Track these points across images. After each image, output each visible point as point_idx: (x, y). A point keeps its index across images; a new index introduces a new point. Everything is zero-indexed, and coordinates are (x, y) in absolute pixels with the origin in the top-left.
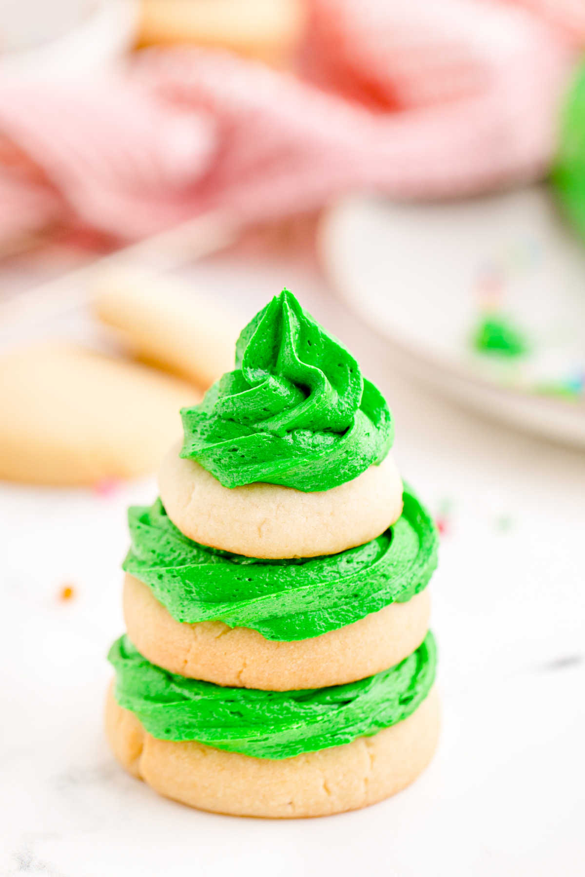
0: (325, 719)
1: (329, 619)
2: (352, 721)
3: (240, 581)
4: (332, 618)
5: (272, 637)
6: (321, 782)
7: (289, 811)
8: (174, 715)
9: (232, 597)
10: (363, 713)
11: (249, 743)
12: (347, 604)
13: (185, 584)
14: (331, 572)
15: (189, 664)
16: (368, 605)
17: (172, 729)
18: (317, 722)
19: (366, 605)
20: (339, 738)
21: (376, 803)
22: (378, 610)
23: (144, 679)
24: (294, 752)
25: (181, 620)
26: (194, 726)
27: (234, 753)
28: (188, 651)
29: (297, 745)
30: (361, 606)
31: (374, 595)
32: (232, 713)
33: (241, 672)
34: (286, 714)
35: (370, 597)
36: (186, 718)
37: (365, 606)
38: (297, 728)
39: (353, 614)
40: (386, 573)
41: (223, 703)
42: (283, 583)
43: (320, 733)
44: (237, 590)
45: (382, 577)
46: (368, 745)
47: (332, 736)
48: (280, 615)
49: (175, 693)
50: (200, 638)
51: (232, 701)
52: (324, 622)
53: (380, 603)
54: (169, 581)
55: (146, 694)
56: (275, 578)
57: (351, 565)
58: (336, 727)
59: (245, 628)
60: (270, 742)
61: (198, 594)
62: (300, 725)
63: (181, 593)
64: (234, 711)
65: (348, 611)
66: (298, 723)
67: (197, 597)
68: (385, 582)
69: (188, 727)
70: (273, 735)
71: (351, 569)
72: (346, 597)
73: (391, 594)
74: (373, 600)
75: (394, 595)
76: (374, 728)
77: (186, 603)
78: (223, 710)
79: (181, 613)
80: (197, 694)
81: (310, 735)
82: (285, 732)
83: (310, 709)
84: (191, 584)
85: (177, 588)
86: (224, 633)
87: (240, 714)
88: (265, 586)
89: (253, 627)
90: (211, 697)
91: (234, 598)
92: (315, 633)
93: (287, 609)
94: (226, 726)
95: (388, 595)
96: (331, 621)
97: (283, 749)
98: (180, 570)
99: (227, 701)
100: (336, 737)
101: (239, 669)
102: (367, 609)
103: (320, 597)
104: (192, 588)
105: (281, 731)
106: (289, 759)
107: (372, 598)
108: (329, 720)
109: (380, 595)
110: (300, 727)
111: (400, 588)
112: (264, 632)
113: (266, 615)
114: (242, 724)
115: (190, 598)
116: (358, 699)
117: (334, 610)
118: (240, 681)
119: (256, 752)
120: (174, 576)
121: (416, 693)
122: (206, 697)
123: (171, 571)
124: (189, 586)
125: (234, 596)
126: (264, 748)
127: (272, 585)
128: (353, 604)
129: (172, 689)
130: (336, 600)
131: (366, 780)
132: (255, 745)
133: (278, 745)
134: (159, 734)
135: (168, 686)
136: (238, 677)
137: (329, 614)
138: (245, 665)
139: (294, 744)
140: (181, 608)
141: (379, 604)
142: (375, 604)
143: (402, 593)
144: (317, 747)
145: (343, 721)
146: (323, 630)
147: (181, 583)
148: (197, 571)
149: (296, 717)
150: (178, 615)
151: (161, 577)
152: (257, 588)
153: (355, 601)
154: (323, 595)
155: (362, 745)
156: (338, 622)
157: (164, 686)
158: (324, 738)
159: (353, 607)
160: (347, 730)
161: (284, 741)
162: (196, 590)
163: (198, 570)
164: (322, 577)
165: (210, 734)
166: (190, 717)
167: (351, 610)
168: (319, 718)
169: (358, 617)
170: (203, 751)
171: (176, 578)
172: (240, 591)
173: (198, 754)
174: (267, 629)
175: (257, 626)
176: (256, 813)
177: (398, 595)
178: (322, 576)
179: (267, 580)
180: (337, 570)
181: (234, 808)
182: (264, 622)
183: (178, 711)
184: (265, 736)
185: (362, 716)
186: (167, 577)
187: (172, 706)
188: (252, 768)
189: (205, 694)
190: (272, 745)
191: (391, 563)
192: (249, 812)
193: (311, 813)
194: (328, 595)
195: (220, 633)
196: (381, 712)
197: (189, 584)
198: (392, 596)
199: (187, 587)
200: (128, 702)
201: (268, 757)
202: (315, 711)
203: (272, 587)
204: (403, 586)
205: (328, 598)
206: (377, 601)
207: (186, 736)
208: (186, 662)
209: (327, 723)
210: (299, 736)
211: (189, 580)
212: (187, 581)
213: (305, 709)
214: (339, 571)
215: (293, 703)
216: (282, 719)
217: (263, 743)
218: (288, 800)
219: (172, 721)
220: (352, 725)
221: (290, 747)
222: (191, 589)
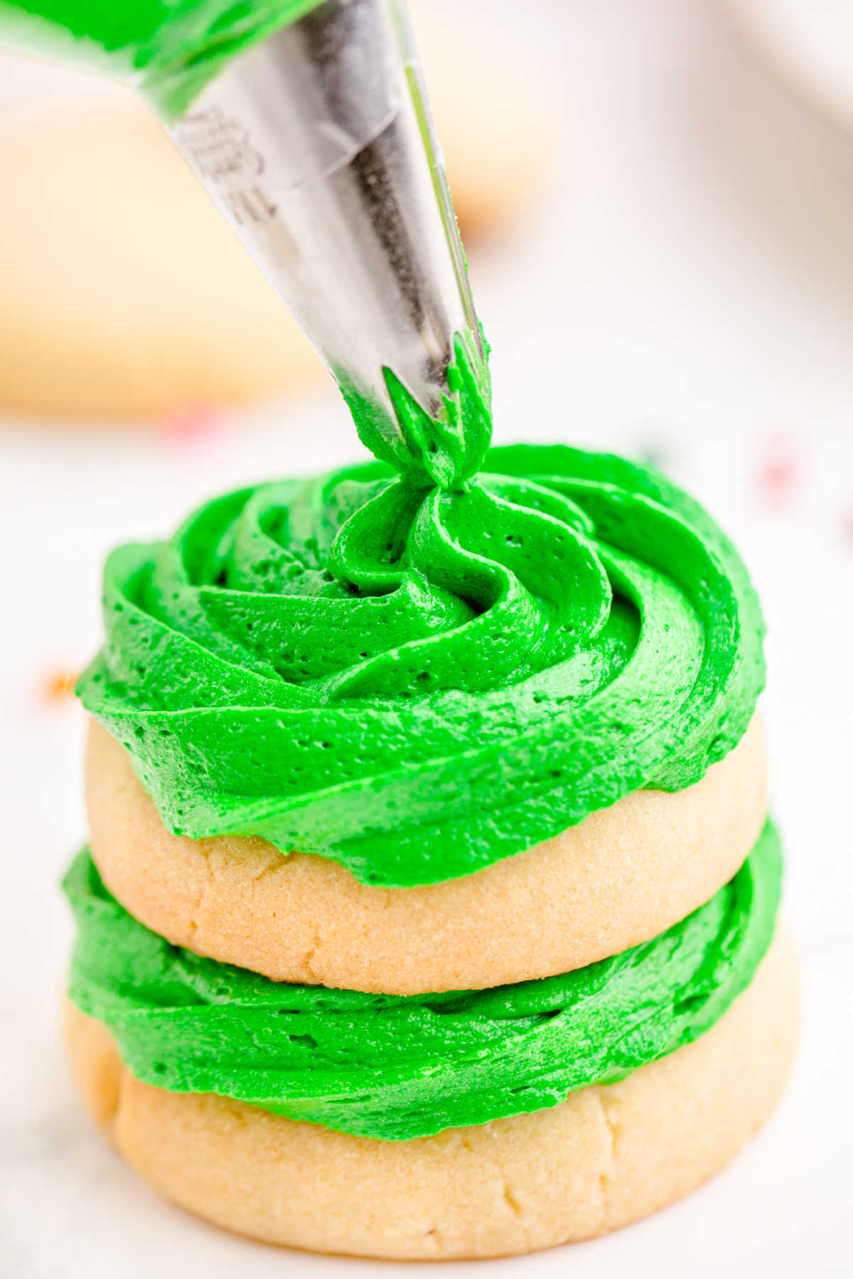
0: (496, 1056)
1: (498, 832)
2: (561, 1056)
3: (306, 749)
4: (504, 830)
5: (372, 878)
6: (499, 1187)
7: (430, 1247)
8: (171, 1036)
9: (286, 784)
10: (589, 1037)
11: (331, 1104)
12: (536, 794)
13: (187, 751)
14: (499, 725)
15: (200, 932)
16: (587, 792)
17: (170, 1063)
18: (478, 1061)
19: (582, 793)
20: (531, 1095)
21: (631, 1223)
22: (610, 802)
23: (123, 947)
24: (430, 1124)
25: (177, 831)
26: (215, 1064)
27: (304, 1123)
28: (198, 903)
29: (437, 1110)
30: (571, 796)
31: (598, 770)
32: (293, 1037)
33: (310, 955)
34: (412, 1042)
35: (590, 775)
36: (195, 1044)
37: (580, 797)
38: (433, 1076)
39: (552, 817)
40: (624, 721)
41: (275, 1015)
42: (395, 753)
43: (487, 1084)
44: (298, 769)
45: (614, 730)
46: (607, 1102)
47: (514, 1091)
48: (388, 826)
49: (181, 985)
50: (219, 877)
51: (296, 1012)
52: (486, 839)
53: (614, 785)
54: (154, 742)
55: (124, 980)
56: (379, 744)
57: (543, 705)
58: (523, 1073)
59: (315, 858)
60: (374, 1105)
61: (214, 774)
62: (439, 1068)
63: (180, 771)
64: (298, 1034)
65: (540, 810)
66: (434, 1065)
67: (212, 782)
68: (622, 740)
69: (202, 1064)
70: (380, 1091)
71: (545, 716)
72: (535, 779)
73: (638, 765)
74: (598, 780)
75: (646, 767)
76: (612, 1070)
77: (188, 792)
78: (274, 1032)
79: (177, 815)
80: (221, 992)
81: (464, 1089)
82: (406, 1083)
83: (466, 1029)
84: (200, 753)
85: (172, 760)
86: (272, 868)
87: (308, 1039)
88: (358, 761)
89: (330, 854)
90: (248, 1002)
91: (292, 786)
92: (468, 867)
93: (402, 813)
94: (281, 1066)
95: (632, 768)
96: (502, 836)
97: (406, 1119)
98: (176, 719)
99: (283, 1012)
100: (522, 1093)
101: (307, 949)
102: (585, 802)
103: (472, 782)
104: (201, 761)
105: (397, 1081)
106: (424, 1140)
107: (595, 775)
108: (506, 1057)
109: (614, 769)
110: (440, 1072)
111: (659, 752)
112: (353, 866)
113: (356, 828)
114: (315, 1062)
115: (197, 782)
116: (573, 1008)
117: (507, 810)
118: (312, 974)
119: (348, 1124)
120: (165, 733)
121: (714, 985)
122: (238, 1001)
123: (159, 720)
124: (195, 756)
125: (293, 782)
126: (363, 1115)
127: (373, 758)
128: (550, 794)
129: (175, 974)
130: (510, 787)
131: (603, 1179)
132: (345, 1109)
133: (395, 1110)
134: (144, 1073)
135: (167, 967)
136: (306, 965)
137: (498, 821)
138: (317, 940)
139: (429, 1109)
140: (177, 804)
141: (612, 790)
142: (602, 789)
143: (665, 761)
144: (480, 1114)
145: (539, 1058)
146: (485, 857)
147: (179, 749)
148: (212, 725)
149: (431, 1051)
150: (171, 820)
151: (140, 732)
152: (340, 764)
153: (554, 787)
154: (480, 777)
155: (592, 1104)
156: (517, 837)
157: (161, 967)
158: (497, 1096)
159: (552, 800)
160: (548, 1078)
161: (405, 1101)
162: (209, 767)
163: (214, 720)
164: (478, 739)
165: (244, 1083)
166: (204, 1042)
167: (548, 807)
168: (482, 1053)
169: (564, 822)
170: (239, 1116)
171: (169, 738)
172: (306, 770)
173: (229, 1124)
174: (360, 861)
175: (339, 854)
176: (358, 1250)
177: (657, 768)
178: (478, 735)
179: (363, 747)
180: (511, 722)
181: (310, 1237)
182: (350, 844)
183: (180, 1026)
184: (362, 1093)
185: (583, 1044)
186: (151, 733)
187: (168, 1015)
188: (341, 1158)
189: (237, 994)
190: (380, 1109)
191: (636, 697)
192: (344, 1246)
193: (481, 1251)
194: (492, 777)
195: (261, 869)
196: (629, 1033)
197: (194, 752)
198: (642, 770)
199: (193, 758)
200: (86, 996)
201: (373, 1135)
202: (478, 1035)
203: (372, 762)
204: (667, 747)
205: (492, 783)
206: (607, 782)
207: (196, 1083)
208: (194, 925)
209: (502, 1064)
210: (439, 1092)
211: (196, 744)
212: (192, 746)
213: (455, 1030)
214: (518, 723)
215: (428, 1015)
216: (402, 1054)
217: (360, 1105)
218: (425, 1228)
219: (171, 1046)
220: (561, 1066)
221: (420, 1113)
222: (199, 763)
